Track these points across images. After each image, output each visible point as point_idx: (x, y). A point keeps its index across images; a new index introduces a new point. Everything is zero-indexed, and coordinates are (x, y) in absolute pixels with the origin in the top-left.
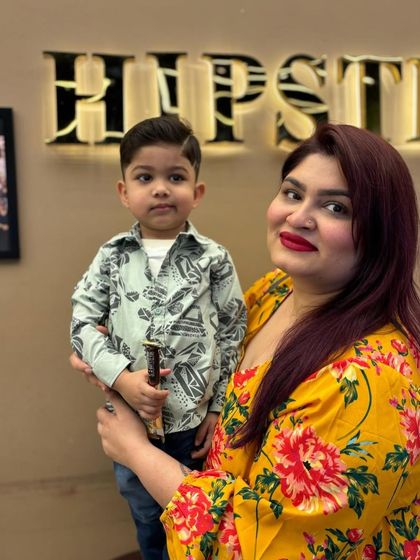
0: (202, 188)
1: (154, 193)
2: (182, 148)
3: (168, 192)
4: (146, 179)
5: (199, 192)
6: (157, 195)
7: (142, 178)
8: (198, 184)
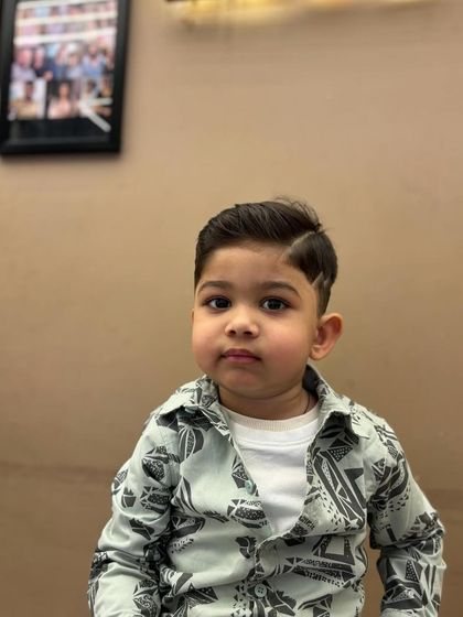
0: (336, 324)
1: (229, 328)
2: (289, 250)
3: (254, 329)
4: (218, 306)
5: (329, 330)
6: (232, 333)
7: (213, 304)
8: (326, 317)
